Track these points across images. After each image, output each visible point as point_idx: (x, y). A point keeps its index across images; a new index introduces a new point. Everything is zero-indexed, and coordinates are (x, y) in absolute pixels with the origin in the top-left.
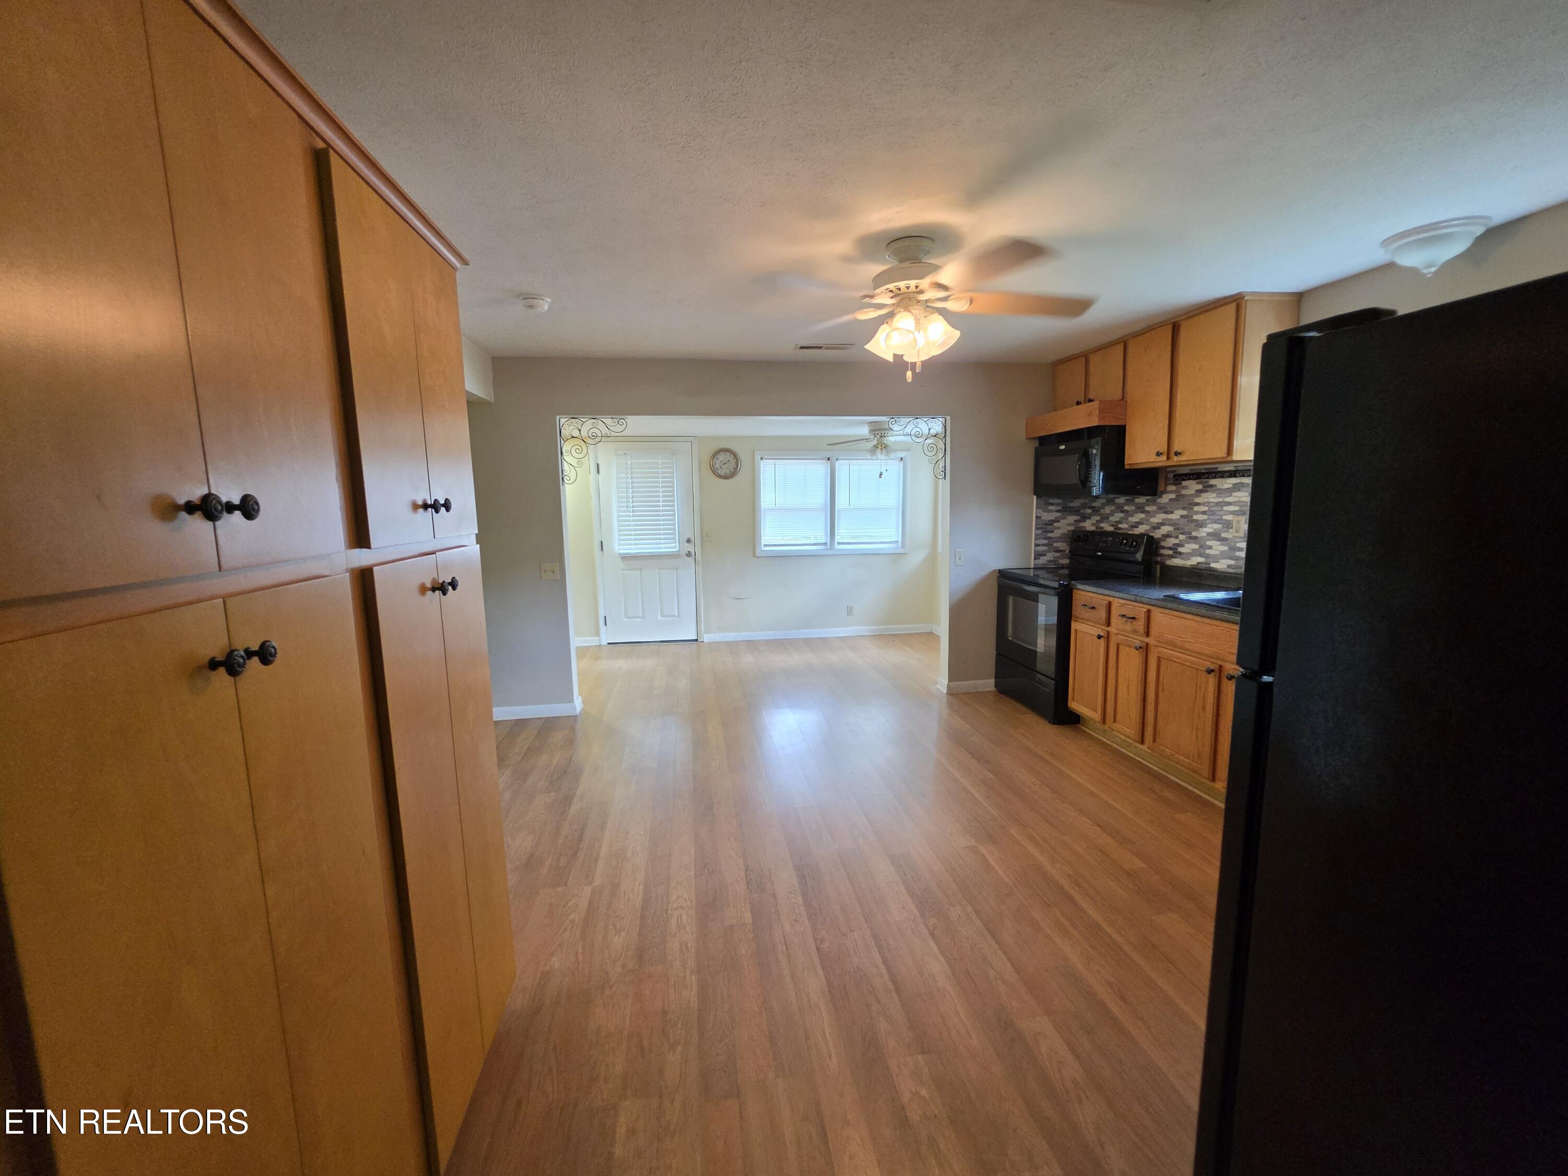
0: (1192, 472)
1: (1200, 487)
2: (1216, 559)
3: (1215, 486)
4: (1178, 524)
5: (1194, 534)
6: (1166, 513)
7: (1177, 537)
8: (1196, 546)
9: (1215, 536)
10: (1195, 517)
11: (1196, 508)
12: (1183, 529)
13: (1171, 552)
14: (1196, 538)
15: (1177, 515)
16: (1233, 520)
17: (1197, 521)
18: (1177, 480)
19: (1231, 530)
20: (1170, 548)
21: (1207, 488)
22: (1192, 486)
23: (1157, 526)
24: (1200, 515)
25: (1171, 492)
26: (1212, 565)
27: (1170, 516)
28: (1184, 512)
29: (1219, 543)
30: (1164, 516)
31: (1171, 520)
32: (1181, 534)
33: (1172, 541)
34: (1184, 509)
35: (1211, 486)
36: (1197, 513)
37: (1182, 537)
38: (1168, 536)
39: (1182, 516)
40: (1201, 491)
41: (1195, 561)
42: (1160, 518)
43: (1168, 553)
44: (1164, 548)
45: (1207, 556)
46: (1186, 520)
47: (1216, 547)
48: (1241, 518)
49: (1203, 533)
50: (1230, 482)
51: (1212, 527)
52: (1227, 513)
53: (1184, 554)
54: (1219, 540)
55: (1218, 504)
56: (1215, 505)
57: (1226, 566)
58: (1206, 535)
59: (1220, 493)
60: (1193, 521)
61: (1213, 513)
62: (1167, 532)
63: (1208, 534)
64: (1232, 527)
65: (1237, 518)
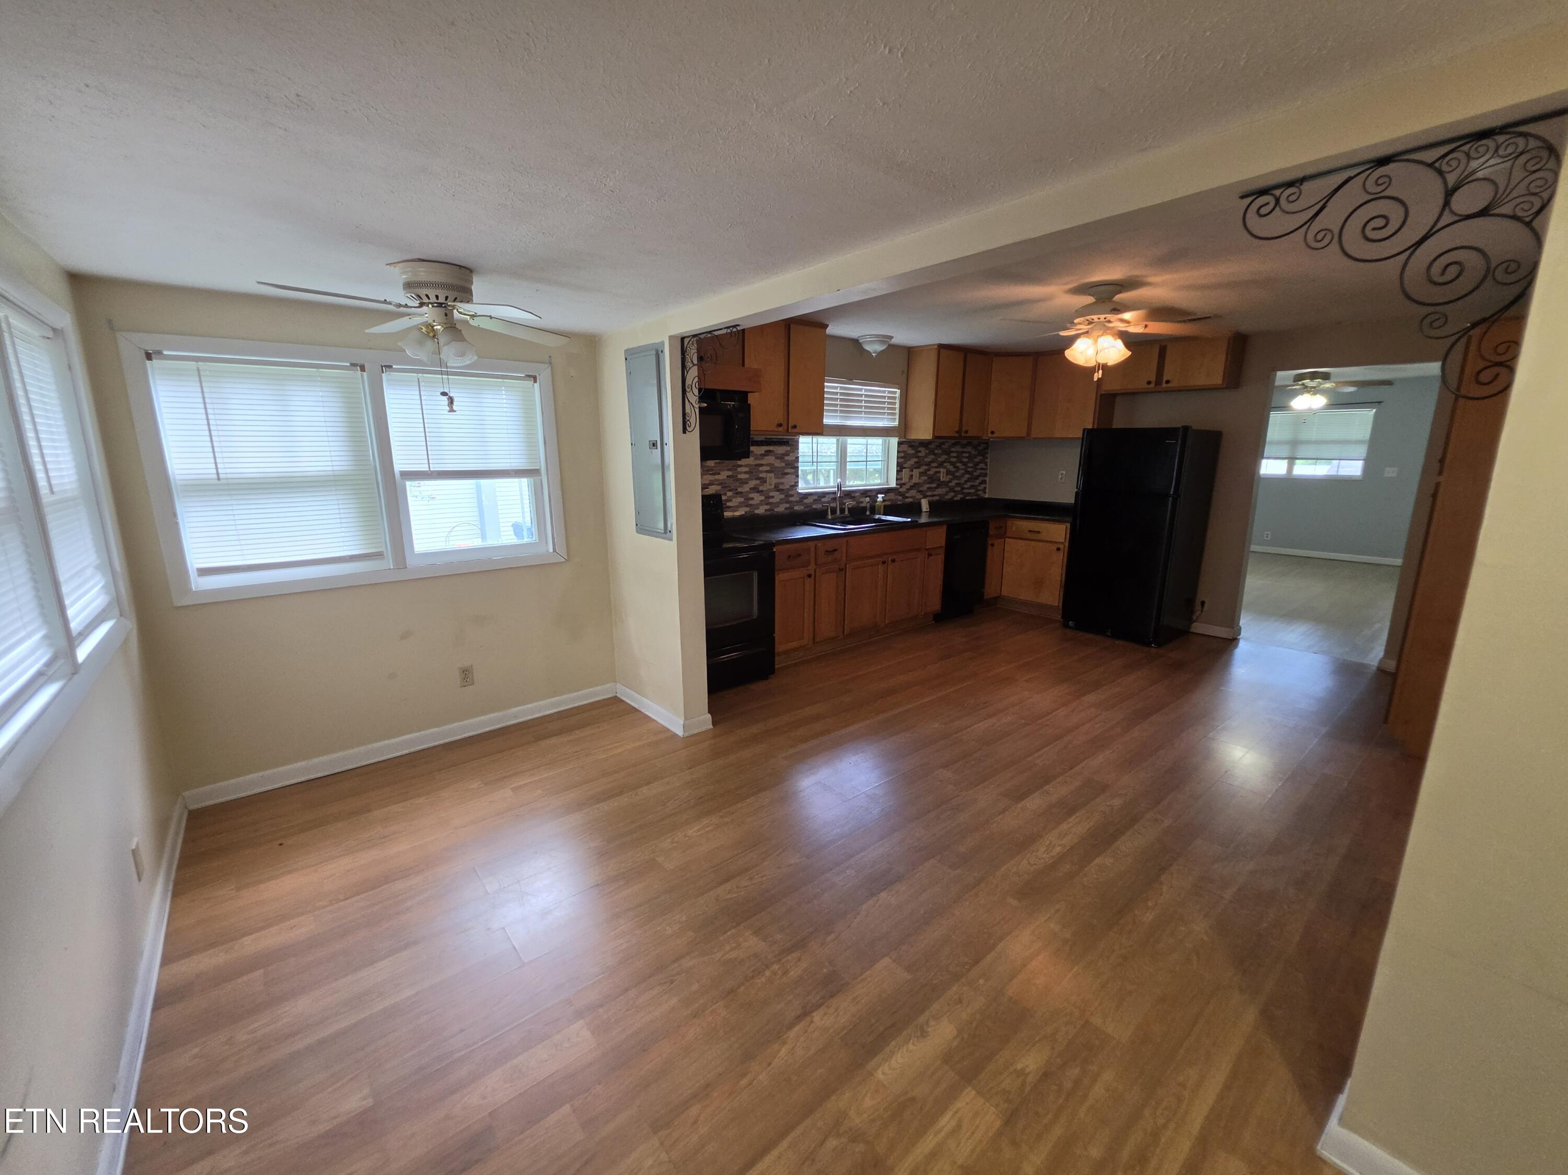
3: (753, 452)
4: (725, 483)
5: (739, 490)
7: (725, 494)
8: (742, 500)
9: (755, 489)
10: (739, 476)
11: (739, 469)
12: (730, 487)
14: (741, 493)
16: (766, 478)
17: (741, 479)
19: (765, 484)
24: (743, 475)
26: (756, 512)
27: (717, 477)
28: (730, 473)
29: (758, 495)
31: (717, 480)
34: (729, 470)
36: (741, 473)
37: (729, 494)
41: (742, 511)
42: (706, 480)
45: (751, 505)
46: (732, 479)
47: (757, 498)
48: (772, 475)
49: (746, 488)
50: (763, 449)
51: (753, 483)
52: (762, 472)
53: (732, 507)
54: (758, 492)
55: (756, 465)
56: (754, 467)
57: (764, 511)
58: (748, 490)
59: (757, 457)
60: (738, 480)
61: (752, 472)
62: (716, 491)
63: (750, 489)
64: (766, 482)
65: (769, 475)
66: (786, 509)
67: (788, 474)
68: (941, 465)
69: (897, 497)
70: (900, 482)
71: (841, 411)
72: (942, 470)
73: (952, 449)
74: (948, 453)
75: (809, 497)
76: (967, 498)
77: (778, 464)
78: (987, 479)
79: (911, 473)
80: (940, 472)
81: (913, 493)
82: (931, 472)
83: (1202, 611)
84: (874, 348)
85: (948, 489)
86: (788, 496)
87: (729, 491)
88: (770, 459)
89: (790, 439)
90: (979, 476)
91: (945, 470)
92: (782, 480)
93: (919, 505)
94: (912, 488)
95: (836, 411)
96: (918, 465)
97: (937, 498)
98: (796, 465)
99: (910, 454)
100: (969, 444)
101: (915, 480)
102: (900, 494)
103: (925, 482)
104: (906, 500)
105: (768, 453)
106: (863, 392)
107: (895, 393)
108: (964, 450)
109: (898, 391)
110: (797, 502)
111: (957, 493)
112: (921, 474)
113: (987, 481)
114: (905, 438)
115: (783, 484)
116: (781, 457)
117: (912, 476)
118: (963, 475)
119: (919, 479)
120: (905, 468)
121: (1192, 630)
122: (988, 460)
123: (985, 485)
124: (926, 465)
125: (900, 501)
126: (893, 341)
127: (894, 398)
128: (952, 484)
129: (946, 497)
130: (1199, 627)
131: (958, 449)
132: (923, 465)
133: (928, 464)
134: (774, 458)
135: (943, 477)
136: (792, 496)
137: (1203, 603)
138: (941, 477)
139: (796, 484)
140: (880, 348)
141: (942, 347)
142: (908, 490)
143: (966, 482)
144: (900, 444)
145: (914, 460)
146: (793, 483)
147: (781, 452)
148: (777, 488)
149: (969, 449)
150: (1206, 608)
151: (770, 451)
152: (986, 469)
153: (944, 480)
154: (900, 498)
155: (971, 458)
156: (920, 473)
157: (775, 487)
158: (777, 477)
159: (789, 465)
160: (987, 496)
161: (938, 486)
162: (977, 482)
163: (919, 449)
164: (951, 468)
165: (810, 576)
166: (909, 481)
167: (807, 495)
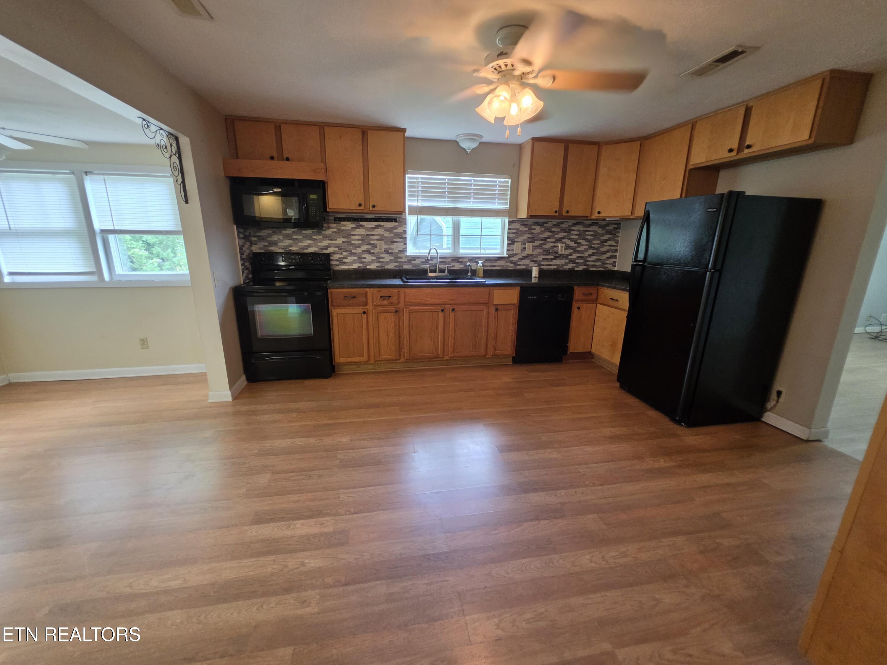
0: (347, 217)
1: (354, 226)
2: (370, 263)
3: (364, 225)
4: (341, 246)
5: (353, 251)
6: (330, 240)
7: (342, 254)
8: (356, 258)
9: (368, 252)
10: (353, 242)
11: (353, 237)
12: (345, 249)
13: (338, 263)
14: (355, 253)
15: (339, 241)
16: (377, 244)
17: (355, 244)
18: (337, 221)
19: (376, 249)
20: (337, 260)
21: (358, 227)
22: (348, 225)
23: (326, 248)
24: (356, 241)
25: (334, 228)
26: (368, 267)
27: (334, 242)
28: (345, 240)
29: (370, 255)
30: (330, 242)
31: (335, 244)
32: (344, 251)
33: (336, 257)
34: (344, 237)
35: (362, 226)
36: (354, 240)
37: (345, 254)
38: (334, 253)
39: (343, 242)
40: (356, 228)
41: (355, 266)
42: (326, 243)
43: (335, 263)
44: (332, 260)
45: (363, 262)
46: (347, 244)
47: (369, 258)
48: (383, 242)
49: (359, 250)
50: (373, 224)
51: (365, 247)
52: (373, 240)
53: (347, 262)
54: (370, 253)
55: (367, 235)
56: (366, 236)
57: (375, 267)
58: (361, 251)
59: (368, 229)
60: (351, 244)
61: (364, 240)
62: (334, 251)
63: (362, 251)
64: (377, 247)
65: (379, 242)
66: (395, 266)
67: (397, 242)
68: (560, 240)
69: (508, 264)
70: (511, 252)
71: (448, 197)
72: (560, 245)
73: (573, 228)
74: (568, 231)
75: (417, 260)
76: (591, 269)
77: (387, 234)
78: (617, 254)
79: (524, 246)
80: (557, 246)
81: (526, 261)
82: (548, 246)
83: (777, 402)
84: (468, 145)
85: (567, 261)
86: (397, 258)
87: (346, 251)
88: (380, 231)
89: (397, 217)
90: (608, 251)
91: (564, 245)
92: (392, 246)
93: (530, 272)
94: (524, 258)
95: (444, 197)
96: (532, 240)
97: (555, 267)
98: (404, 236)
99: (522, 231)
100: (593, 224)
101: (527, 252)
102: (511, 262)
103: (540, 254)
104: (518, 267)
105: (377, 227)
106: (472, 182)
107: (507, 182)
108: (588, 229)
109: (510, 180)
110: (405, 262)
111: (578, 264)
112: (535, 248)
113: (618, 256)
114: (516, 218)
115: (392, 249)
116: (391, 230)
117: (525, 248)
118: (586, 250)
119: (533, 251)
120: (516, 242)
121: (764, 419)
122: (619, 239)
123: (615, 260)
124: (542, 240)
125: (511, 267)
126: (484, 140)
127: (507, 186)
128: (574, 256)
129: (565, 267)
130: (770, 418)
131: (580, 228)
132: (537, 240)
133: (545, 239)
134: (384, 230)
135: (561, 251)
136: (401, 258)
137: (779, 393)
138: (559, 251)
139: (404, 250)
140: (474, 145)
141: (535, 140)
142: (521, 259)
143: (590, 256)
144: (510, 223)
145: (526, 237)
146: (402, 249)
147: (390, 226)
148: (386, 252)
149: (595, 228)
150: (782, 400)
151: (380, 226)
152: (617, 246)
153: (563, 253)
154: (512, 265)
155: (596, 235)
156: (533, 246)
157: (385, 251)
158: (386, 243)
159: (397, 236)
160: (616, 269)
161: (555, 258)
162: (604, 257)
163: (533, 227)
164: (572, 244)
165: (364, 313)
166: (521, 253)
167: (414, 258)
